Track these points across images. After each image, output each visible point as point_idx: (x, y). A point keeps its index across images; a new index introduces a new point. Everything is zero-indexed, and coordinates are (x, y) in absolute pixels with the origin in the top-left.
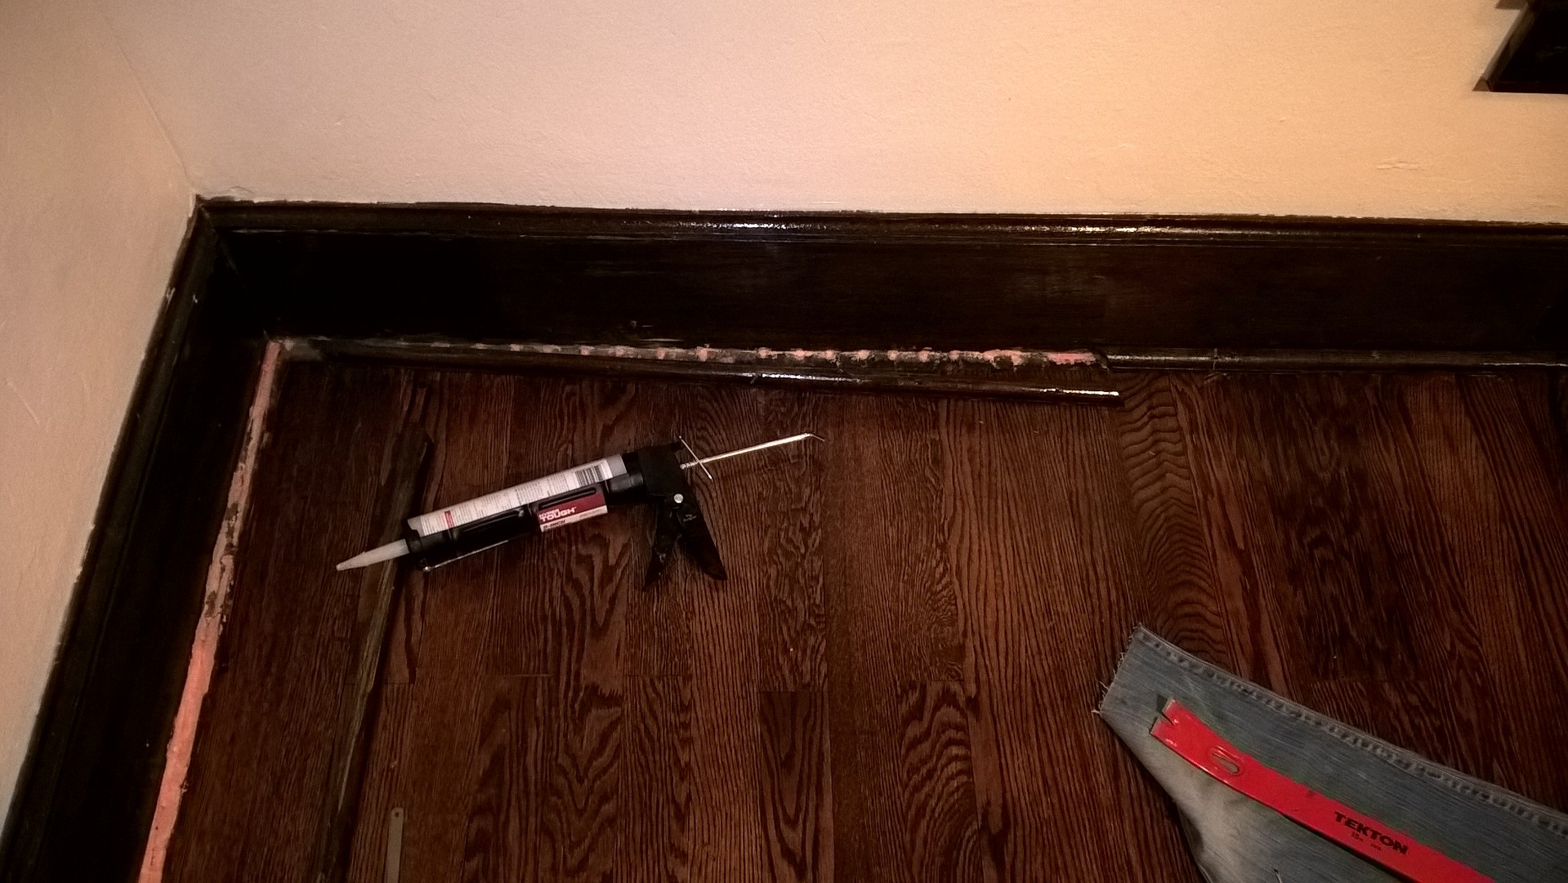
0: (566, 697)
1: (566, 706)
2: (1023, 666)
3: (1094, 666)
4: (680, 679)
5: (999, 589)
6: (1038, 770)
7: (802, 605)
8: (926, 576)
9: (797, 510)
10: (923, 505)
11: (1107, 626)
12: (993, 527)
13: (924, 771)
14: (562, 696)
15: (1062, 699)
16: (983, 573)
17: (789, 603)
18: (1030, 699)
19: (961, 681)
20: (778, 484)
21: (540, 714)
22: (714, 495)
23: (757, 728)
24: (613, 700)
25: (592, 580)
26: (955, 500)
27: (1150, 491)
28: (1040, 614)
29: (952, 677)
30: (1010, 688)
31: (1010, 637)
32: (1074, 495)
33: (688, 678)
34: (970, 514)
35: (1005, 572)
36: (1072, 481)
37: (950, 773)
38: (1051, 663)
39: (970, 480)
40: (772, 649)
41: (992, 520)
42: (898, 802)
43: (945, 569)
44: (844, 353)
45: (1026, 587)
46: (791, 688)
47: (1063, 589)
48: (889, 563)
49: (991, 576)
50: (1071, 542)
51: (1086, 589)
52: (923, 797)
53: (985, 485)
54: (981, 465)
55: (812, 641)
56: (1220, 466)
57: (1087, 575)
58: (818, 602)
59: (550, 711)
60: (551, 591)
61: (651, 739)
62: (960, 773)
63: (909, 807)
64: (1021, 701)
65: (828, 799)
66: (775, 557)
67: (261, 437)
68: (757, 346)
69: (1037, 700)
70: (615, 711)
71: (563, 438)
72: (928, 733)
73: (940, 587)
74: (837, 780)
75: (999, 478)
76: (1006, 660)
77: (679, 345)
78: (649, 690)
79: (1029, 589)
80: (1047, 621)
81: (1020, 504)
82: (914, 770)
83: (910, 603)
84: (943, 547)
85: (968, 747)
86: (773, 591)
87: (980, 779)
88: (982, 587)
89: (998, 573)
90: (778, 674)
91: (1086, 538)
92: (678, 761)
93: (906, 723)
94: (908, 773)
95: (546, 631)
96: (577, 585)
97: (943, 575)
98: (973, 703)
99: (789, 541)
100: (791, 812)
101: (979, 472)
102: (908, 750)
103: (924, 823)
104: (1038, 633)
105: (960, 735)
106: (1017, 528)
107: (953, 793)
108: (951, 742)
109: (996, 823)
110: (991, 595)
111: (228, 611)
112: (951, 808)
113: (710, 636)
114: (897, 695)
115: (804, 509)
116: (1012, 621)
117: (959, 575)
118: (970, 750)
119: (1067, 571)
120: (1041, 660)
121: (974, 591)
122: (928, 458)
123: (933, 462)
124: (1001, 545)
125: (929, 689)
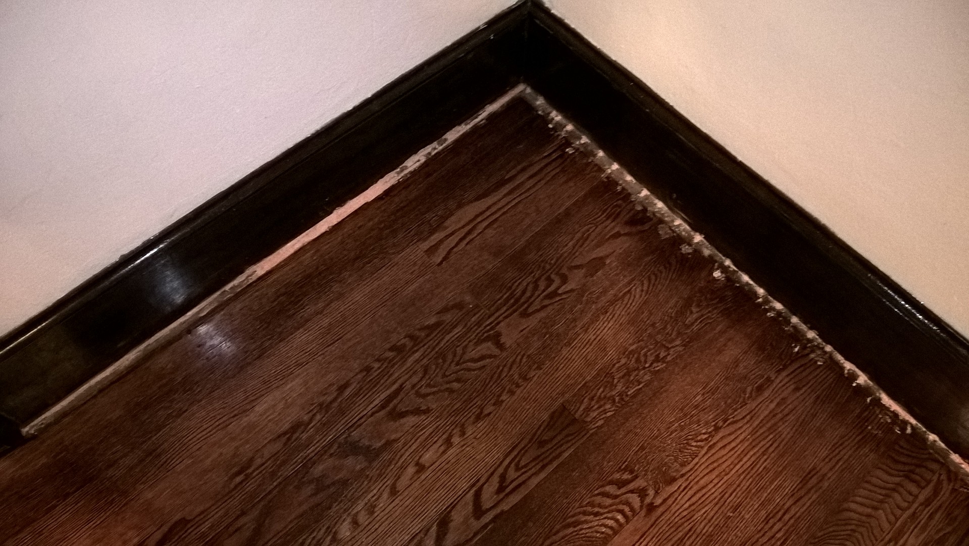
0: (485, 327)
1: (481, 331)
2: (695, 517)
4: (536, 365)
5: (723, 473)
7: (620, 388)
8: (693, 433)
9: (664, 346)
10: (729, 401)
12: (754, 444)
13: (596, 509)
14: (484, 325)
16: (724, 459)
17: (616, 381)
18: (681, 534)
20: (668, 326)
21: (469, 324)
22: (633, 304)
23: (545, 416)
24: (501, 346)
25: (544, 291)
26: (748, 414)
27: (860, 509)
28: (731, 505)
29: (655, 487)
30: (676, 520)
31: (704, 499)
32: (815, 472)
33: (539, 368)
34: (749, 427)
35: (735, 470)
36: (823, 463)
37: (606, 524)
38: (710, 531)
39: (767, 412)
40: (586, 393)
41: (757, 441)
42: (570, 509)
43: (706, 439)
44: (769, 297)
45: (739, 486)
46: (577, 416)
47: (756, 507)
48: (682, 410)
49: (726, 464)
50: (787, 490)
51: (768, 518)
52: (583, 519)
53: (773, 422)
54: (781, 412)
55: (608, 406)
56: (917, 537)
57: (777, 512)
58: (629, 393)
59: (474, 326)
60: (523, 280)
61: (499, 376)
62: (611, 528)
63: (573, 516)
64: (675, 531)
65: (543, 475)
66: (631, 356)
68: (727, 256)
69: (684, 538)
70: (496, 351)
71: (595, 222)
72: (616, 497)
73: (694, 444)
74: (555, 471)
75: (783, 426)
76: (690, 506)
77: (690, 225)
78: (519, 357)
79: (739, 489)
80: (731, 510)
81: (781, 447)
82: (592, 504)
83: (671, 437)
84: (717, 429)
85: (627, 522)
86: (614, 369)
87: (617, 540)
88: (715, 465)
89: (731, 467)
90: (578, 405)
91: (797, 496)
92: (499, 396)
93: (611, 483)
94: (589, 503)
95: (505, 294)
96: (536, 287)
97: (701, 441)
98: (651, 508)
99: (645, 355)
100: (522, 463)
101: (777, 414)
102: (598, 494)
103: (571, 530)
104: (720, 511)
105: (629, 514)
106: (765, 457)
107: (597, 532)
108: (621, 512)
110: (716, 473)
111: (405, 178)
112: (590, 537)
113: (567, 361)
114: (620, 467)
115: (668, 349)
116: (713, 494)
117: (711, 447)
118: (627, 524)
119: (769, 500)
120: (707, 524)
121: (710, 462)
122: (756, 383)
123: (757, 387)
124: (748, 456)
125: (637, 480)
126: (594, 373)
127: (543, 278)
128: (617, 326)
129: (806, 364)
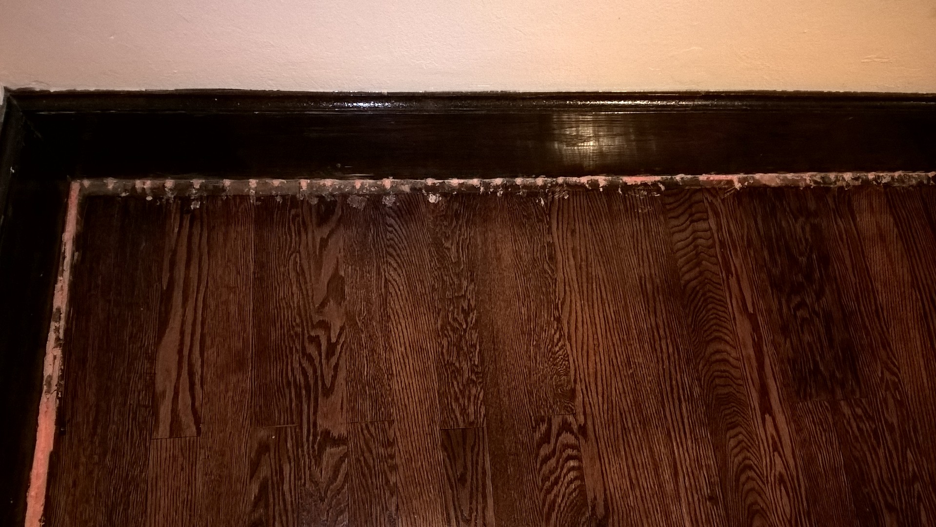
0: (308, 440)
1: (308, 447)
2: (614, 402)
3: (660, 399)
4: (386, 423)
5: (596, 347)
6: (626, 473)
7: (466, 366)
8: (548, 341)
9: (458, 298)
10: (544, 289)
11: (667, 371)
12: (590, 304)
13: (552, 478)
14: (305, 440)
15: (640, 423)
16: (586, 338)
17: (457, 365)
18: (619, 424)
19: (574, 415)
20: (445, 278)
21: (291, 454)
22: (401, 288)
23: (440, 455)
24: (340, 441)
25: (320, 355)
26: (565, 285)
27: (692, 274)
28: (624, 364)
29: (568, 412)
30: (606, 418)
31: (604, 381)
32: (643, 279)
33: (391, 423)
34: (575, 295)
35: (600, 336)
36: (641, 268)
37: (570, 479)
38: (632, 399)
39: (574, 271)
40: (447, 399)
41: (590, 298)
42: (536, 501)
43: (561, 336)
44: (485, 180)
45: (614, 345)
46: (462, 426)
47: (638, 347)
48: (523, 333)
49: (591, 339)
50: (642, 312)
51: (653, 346)
52: (552, 497)
53: (584, 274)
54: (581, 260)
55: (474, 391)
56: (737, 256)
57: (653, 336)
58: (476, 363)
59: (297, 450)
60: (292, 363)
61: (369, 468)
62: (576, 478)
63: (544, 505)
64: (613, 426)
65: (490, 502)
66: (446, 332)
67: (73, 255)
68: (426, 177)
69: (624, 424)
70: (342, 449)
71: (292, 249)
72: (554, 452)
73: (557, 349)
74: (495, 488)
75: (593, 269)
76: (603, 397)
77: (371, 178)
78: (365, 432)
79: (616, 347)
80: (628, 368)
81: (608, 286)
82: (545, 479)
83: (538, 361)
84: (558, 320)
85: (580, 460)
86: (446, 357)
87: (589, 482)
88: (585, 347)
89: (595, 337)
90: (453, 416)
91: (651, 309)
92: (388, 482)
93: (539, 446)
94: (542, 480)
95: (290, 393)
96: (310, 359)
97: (559, 340)
98: (583, 429)
99: (455, 319)
100: (466, 514)
101: (580, 265)
102: (541, 465)
103: (554, 515)
104: (623, 377)
105: (575, 452)
106: (606, 305)
107: (572, 493)
108: (570, 458)
109: (601, 510)
110: (591, 352)
111: (62, 389)
112: (571, 503)
113: (405, 391)
114: (532, 426)
115: (464, 296)
116: (606, 370)
117: (570, 339)
118: (582, 462)
119: (640, 333)
120: (625, 397)
121: (580, 350)
122: (546, 256)
123: (549, 259)
124: (597, 316)
125: (553, 421)
126: (435, 377)
127: (307, 344)
128: (410, 319)
129: (559, 208)
